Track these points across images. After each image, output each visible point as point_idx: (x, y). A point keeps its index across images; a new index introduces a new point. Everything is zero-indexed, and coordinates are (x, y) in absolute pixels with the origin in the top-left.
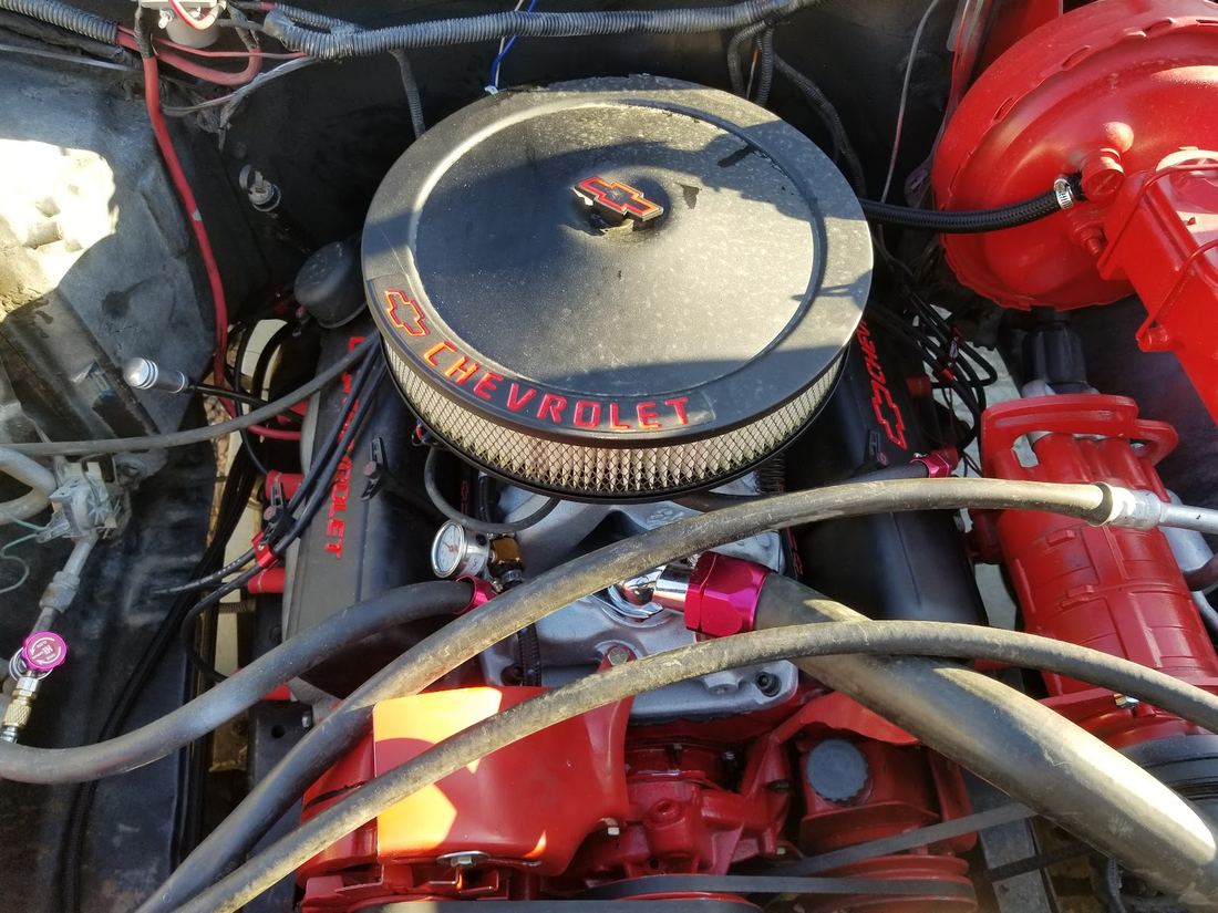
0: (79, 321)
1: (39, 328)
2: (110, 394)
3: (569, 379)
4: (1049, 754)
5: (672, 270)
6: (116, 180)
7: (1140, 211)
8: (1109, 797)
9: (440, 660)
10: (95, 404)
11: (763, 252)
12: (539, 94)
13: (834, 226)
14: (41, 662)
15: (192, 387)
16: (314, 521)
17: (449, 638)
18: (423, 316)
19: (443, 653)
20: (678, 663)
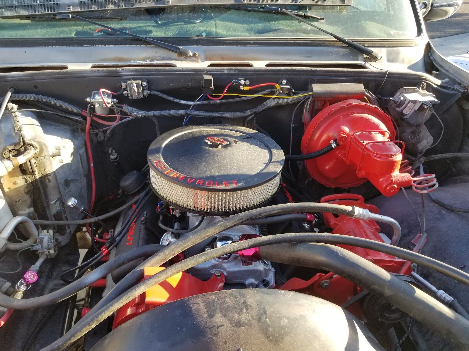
0: (58, 183)
1: (46, 184)
2: (59, 211)
3: (204, 178)
4: (341, 254)
5: (232, 155)
6: (74, 148)
7: (352, 144)
8: (359, 264)
9: (165, 255)
10: (54, 214)
11: (255, 154)
12: (195, 127)
13: (274, 151)
14: (29, 280)
15: (84, 211)
16: (122, 240)
17: (168, 248)
18: (164, 165)
19: (166, 253)
20: (236, 245)
